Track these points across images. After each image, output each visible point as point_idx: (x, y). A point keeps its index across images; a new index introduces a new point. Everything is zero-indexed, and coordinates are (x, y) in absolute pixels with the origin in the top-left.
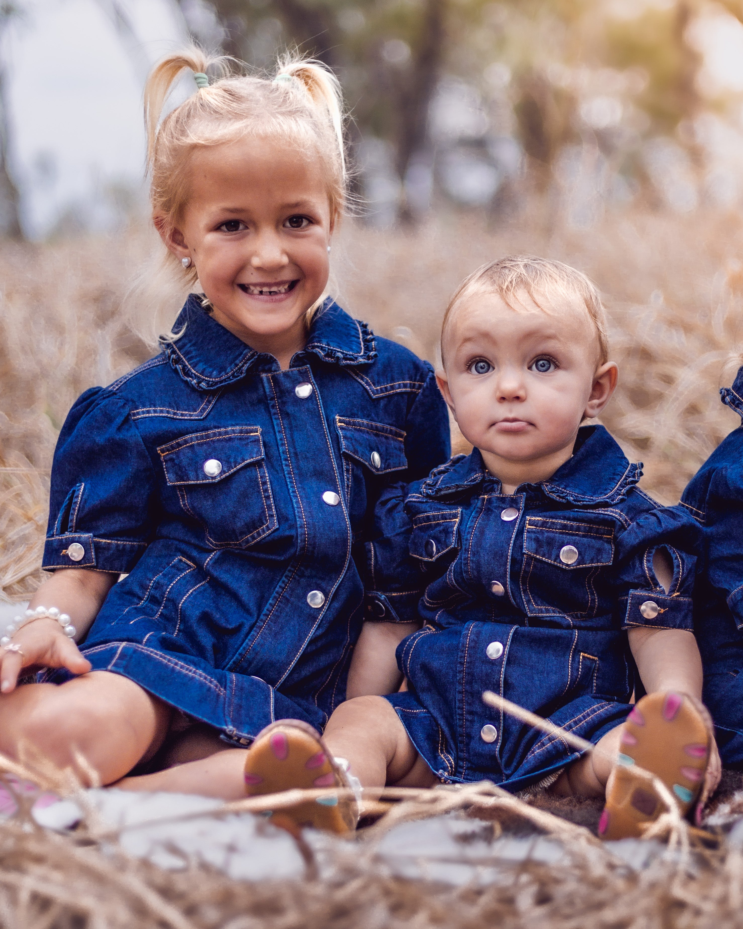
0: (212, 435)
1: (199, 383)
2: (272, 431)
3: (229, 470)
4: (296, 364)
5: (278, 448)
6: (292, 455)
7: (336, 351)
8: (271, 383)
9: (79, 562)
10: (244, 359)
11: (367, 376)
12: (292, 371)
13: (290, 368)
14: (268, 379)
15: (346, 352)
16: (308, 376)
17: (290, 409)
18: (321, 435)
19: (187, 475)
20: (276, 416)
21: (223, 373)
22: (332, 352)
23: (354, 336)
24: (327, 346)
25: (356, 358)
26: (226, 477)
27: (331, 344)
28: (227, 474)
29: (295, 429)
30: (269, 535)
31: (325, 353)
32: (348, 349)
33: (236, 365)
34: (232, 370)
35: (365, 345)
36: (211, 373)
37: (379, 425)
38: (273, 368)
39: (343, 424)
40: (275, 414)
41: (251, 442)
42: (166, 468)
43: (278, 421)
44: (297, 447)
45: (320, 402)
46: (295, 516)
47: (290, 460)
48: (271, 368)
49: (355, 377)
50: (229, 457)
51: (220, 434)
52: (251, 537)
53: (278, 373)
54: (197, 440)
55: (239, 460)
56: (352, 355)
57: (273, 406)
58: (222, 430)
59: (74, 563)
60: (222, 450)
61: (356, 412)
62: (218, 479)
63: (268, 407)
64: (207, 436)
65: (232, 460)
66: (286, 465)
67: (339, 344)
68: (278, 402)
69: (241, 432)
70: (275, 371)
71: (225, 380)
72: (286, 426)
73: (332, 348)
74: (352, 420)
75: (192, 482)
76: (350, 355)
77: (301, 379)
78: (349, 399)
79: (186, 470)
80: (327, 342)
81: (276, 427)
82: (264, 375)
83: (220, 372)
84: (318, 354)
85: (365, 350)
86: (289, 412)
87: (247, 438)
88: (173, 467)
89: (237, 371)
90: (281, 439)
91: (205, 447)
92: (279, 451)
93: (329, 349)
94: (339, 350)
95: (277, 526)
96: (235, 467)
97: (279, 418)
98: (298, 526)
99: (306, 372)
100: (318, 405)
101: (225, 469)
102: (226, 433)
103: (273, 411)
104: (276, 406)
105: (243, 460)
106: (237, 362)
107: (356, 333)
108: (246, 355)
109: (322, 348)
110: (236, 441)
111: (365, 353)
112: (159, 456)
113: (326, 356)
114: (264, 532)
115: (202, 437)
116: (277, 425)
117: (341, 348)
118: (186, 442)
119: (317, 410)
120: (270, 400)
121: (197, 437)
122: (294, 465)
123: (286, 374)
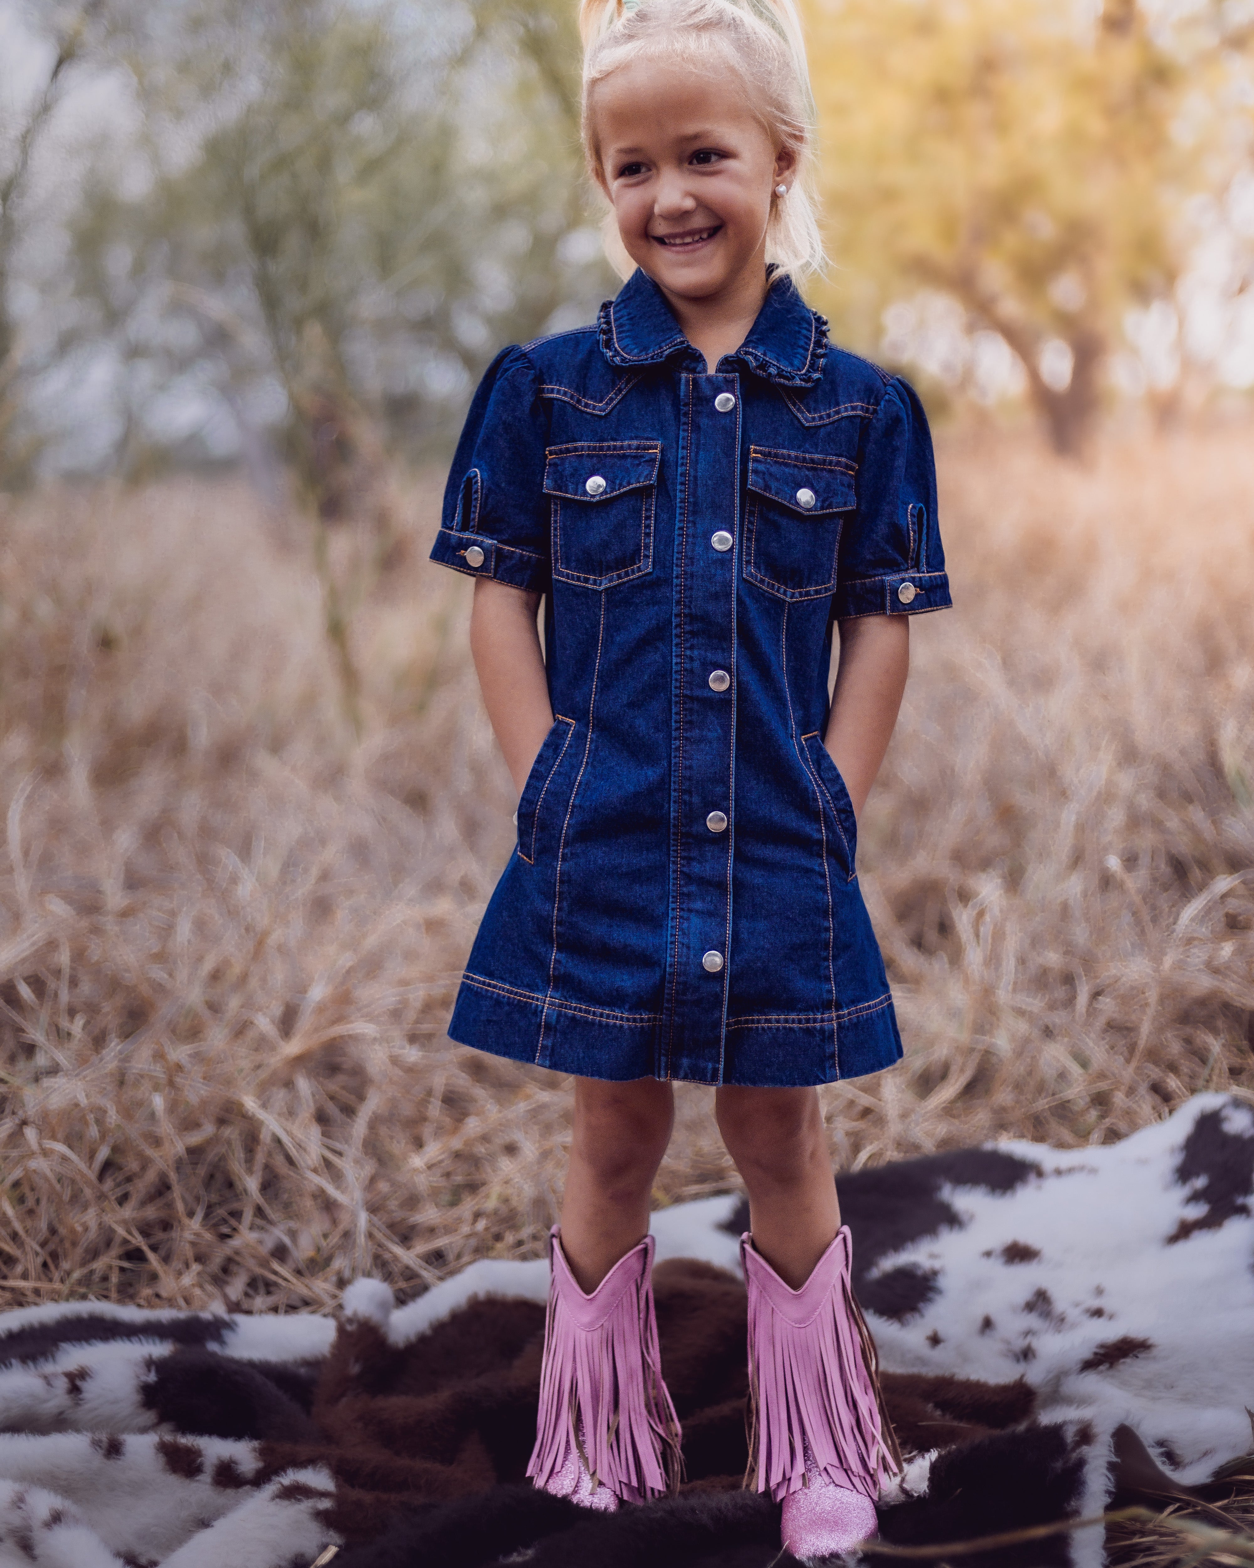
0: (605, 448)
1: (614, 356)
2: (675, 445)
3: (612, 492)
4: (724, 367)
5: (677, 468)
6: (692, 478)
7: (771, 363)
8: (689, 385)
9: (476, 569)
10: (671, 343)
11: (801, 402)
12: (717, 377)
13: (716, 372)
14: (687, 381)
15: (783, 368)
16: (733, 387)
17: (704, 422)
18: (729, 462)
19: (566, 486)
20: (686, 427)
21: (644, 353)
22: (766, 364)
23: (802, 347)
24: (762, 356)
25: (794, 378)
26: (607, 499)
27: (769, 354)
28: (608, 496)
29: (702, 447)
30: (639, 577)
31: (758, 363)
32: (787, 363)
33: (661, 348)
34: (654, 352)
35: (812, 359)
36: (632, 350)
37: (816, 456)
38: (698, 369)
39: (759, 455)
40: (685, 424)
41: (644, 461)
42: (547, 473)
43: (686, 434)
44: (699, 470)
45: (740, 420)
46: (673, 563)
47: (688, 484)
48: (696, 368)
49: (787, 400)
50: (616, 477)
51: (615, 448)
52: (617, 574)
53: (701, 375)
54: (589, 450)
55: (624, 483)
56: (790, 373)
57: (686, 414)
58: (618, 443)
59: (470, 567)
60: (611, 467)
61: (781, 441)
62: (598, 498)
63: (679, 413)
64: (601, 448)
65: (618, 482)
66: (681, 491)
67: (778, 355)
68: (692, 410)
69: (638, 448)
70: (699, 373)
71: (642, 360)
72: (693, 441)
73: (767, 359)
74: (773, 451)
75: (569, 496)
76: (786, 372)
77: (725, 388)
78: (773, 426)
79: (567, 480)
80: (765, 351)
81: (680, 441)
82: (684, 375)
83: (641, 351)
84: (750, 363)
85: (810, 367)
86: (702, 425)
87: (642, 457)
88: (555, 473)
89: (658, 354)
90: (683, 458)
91: (595, 460)
92: (677, 471)
93: (764, 359)
94: (775, 363)
95: (650, 570)
96: (619, 490)
97: (688, 430)
98: (674, 576)
99: (733, 381)
100: (736, 424)
101: (608, 490)
102: (622, 448)
103: (683, 419)
104: (689, 414)
105: (629, 484)
106: (663, 344)
107: (806, 343)
108: (676, 339)
109: (756, 357)
110: (629, 460)
111: (808, 371)
112: (546, 457)
113: (758, 367)
114: (633, 572)
115: (594, 448)
116: (683, 438)
117: (778, 361)
118: (576, 449)
119: (734, 430)
120: (684, 405)
121: (589, 447)
122: (691, 490)
123: (709, 379)
